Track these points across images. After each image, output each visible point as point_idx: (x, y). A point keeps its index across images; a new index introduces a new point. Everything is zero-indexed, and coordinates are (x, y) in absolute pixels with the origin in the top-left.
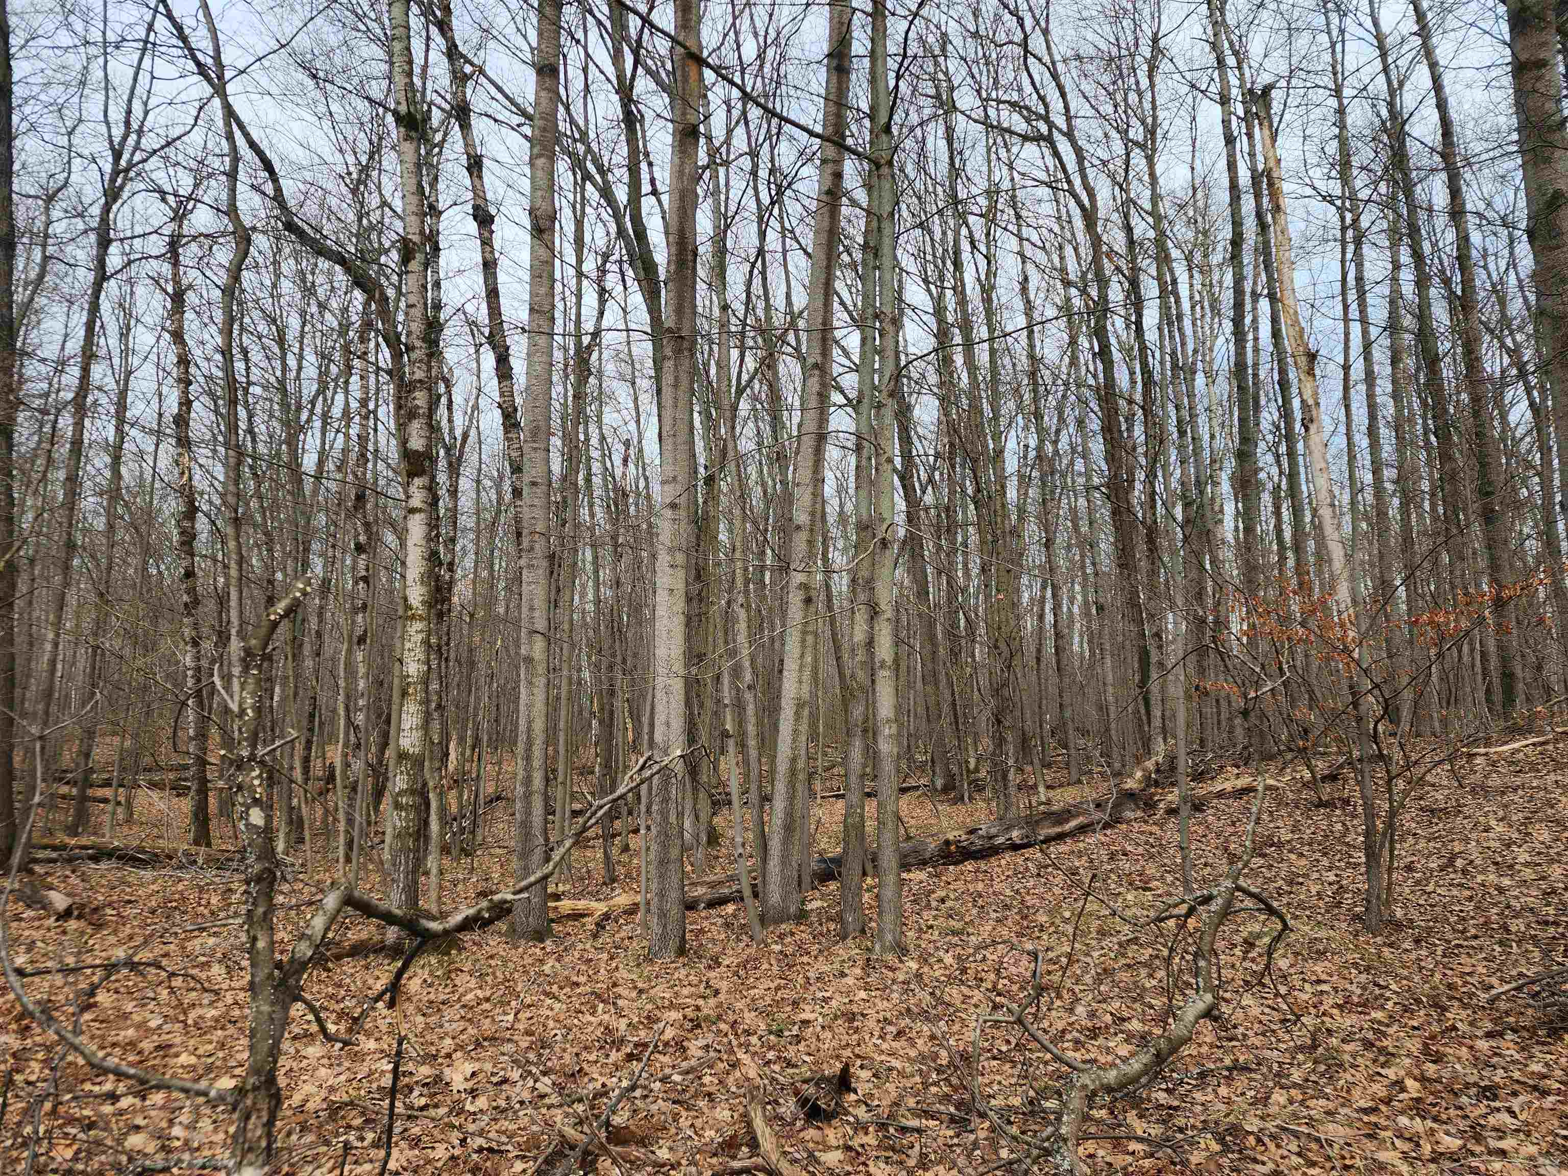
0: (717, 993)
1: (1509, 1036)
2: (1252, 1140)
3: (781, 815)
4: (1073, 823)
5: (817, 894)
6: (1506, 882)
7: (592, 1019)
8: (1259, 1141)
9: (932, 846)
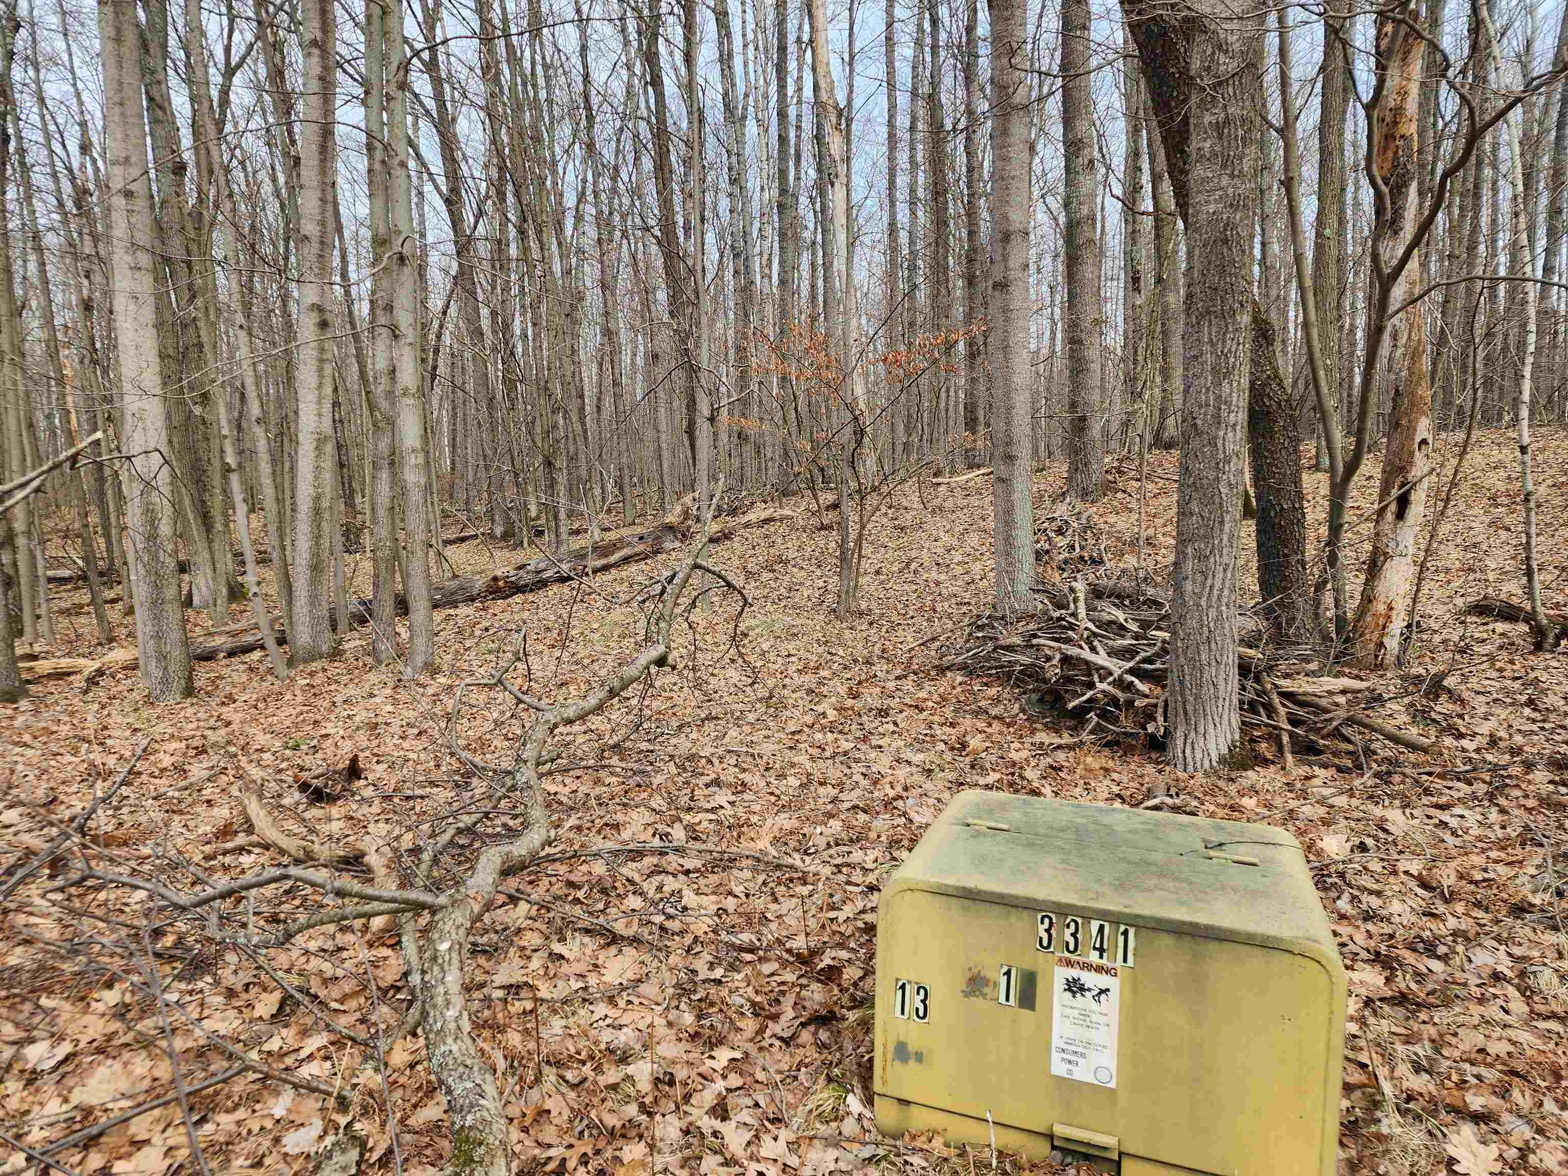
0: (228, 724)
1: (912, 677)
2: (704, 761)
3: (306, 555)
4: (617, 556)
5: (356, 634)
6: (943, 577)
7: (73, 759)
8: (710, 761)
9: (480, 583)
